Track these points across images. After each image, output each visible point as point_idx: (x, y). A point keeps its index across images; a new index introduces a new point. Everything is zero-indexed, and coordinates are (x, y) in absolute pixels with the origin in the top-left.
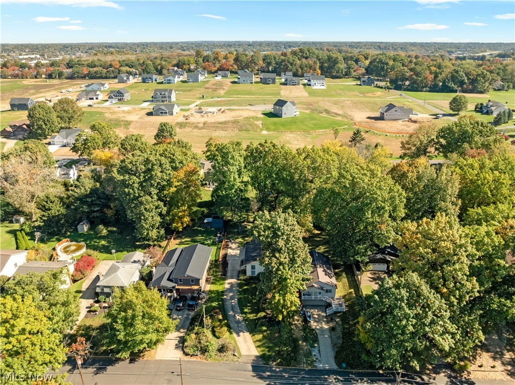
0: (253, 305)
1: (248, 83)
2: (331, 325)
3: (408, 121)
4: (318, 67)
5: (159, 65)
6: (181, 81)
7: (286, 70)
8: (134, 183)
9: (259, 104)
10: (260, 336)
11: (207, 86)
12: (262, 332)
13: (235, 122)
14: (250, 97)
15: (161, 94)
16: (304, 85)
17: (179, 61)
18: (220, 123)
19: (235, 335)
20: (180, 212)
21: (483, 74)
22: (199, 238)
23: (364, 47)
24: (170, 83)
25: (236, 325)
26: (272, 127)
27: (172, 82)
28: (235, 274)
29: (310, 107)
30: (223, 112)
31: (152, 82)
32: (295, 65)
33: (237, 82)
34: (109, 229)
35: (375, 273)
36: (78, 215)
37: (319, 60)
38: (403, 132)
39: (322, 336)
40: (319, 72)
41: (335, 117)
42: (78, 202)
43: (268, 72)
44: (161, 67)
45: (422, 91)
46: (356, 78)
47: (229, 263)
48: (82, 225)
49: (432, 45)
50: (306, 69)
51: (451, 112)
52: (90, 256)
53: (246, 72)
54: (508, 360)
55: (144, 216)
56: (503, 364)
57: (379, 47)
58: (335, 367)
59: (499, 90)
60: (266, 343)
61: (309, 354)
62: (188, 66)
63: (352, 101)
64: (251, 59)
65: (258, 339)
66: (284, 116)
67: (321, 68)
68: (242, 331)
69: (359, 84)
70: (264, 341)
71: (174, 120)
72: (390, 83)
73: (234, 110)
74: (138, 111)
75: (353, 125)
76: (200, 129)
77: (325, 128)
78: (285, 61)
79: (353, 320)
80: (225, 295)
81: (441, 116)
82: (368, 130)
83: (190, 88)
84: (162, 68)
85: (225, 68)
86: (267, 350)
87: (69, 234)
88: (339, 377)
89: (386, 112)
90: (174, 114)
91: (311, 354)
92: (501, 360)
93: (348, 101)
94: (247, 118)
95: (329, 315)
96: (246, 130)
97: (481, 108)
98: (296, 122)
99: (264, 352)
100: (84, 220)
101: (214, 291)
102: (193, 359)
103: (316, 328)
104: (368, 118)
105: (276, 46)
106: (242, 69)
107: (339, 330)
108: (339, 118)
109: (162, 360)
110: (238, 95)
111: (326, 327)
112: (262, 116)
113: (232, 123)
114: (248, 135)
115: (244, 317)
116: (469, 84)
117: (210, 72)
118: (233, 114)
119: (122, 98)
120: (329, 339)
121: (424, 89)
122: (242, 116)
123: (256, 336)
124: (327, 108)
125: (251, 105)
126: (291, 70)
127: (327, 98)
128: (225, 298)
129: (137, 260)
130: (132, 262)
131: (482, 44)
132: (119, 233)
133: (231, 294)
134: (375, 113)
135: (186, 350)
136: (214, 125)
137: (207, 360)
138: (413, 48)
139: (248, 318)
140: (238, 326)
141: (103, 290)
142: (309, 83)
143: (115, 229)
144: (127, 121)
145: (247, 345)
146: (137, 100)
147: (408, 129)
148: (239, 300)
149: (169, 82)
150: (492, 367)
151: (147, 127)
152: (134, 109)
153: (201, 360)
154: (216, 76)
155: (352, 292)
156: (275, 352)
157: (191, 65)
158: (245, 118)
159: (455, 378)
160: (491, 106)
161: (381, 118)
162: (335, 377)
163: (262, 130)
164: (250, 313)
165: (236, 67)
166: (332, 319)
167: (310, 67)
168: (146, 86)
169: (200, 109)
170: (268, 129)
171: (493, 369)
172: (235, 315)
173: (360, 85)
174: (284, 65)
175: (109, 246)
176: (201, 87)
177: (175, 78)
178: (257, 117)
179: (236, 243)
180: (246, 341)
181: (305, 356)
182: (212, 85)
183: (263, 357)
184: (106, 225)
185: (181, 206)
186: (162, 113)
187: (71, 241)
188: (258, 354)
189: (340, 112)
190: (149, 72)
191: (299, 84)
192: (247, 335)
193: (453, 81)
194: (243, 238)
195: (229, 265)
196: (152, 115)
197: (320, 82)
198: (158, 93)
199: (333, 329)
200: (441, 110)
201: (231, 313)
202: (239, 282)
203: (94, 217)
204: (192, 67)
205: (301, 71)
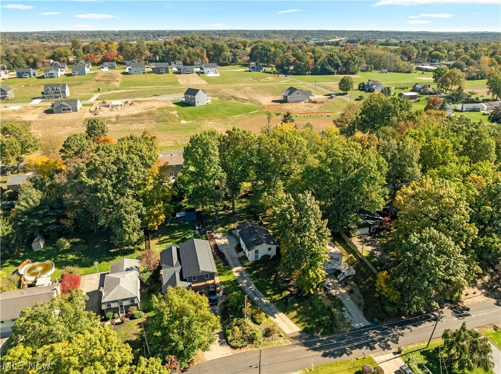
0: (272, 287)
1: (140, 73)
2: (348, 288)
3: (309, 102)
4: (205, 55)
5: (29, 58)
6: (65, 74)
7: (174, 59)
8: (107, 186)
9: (163, 94)
10: (295, 313)
11: (97, 78)
12: (295, 309)
13: (150, 114)
14: (149, 87)
15: (53, 90)
16: (197, 73)
17: (55, 52)
18: (134, 116)
19: (271, 318)
20: (156, 210)
21: (352, 57)
22: (177, 234)
23: (231, 35)
24: (53, 77)
25: (267, 308)
26: (189, 116)
27: (56, 75)
28: (237, 262)
29: (216, 94)
30: (131, 104)
31: (30, 77)
32: (183, 54)
33: (128, 73)
34: (72, 241)
35: (361, 237)
36: (28, 231)
37: (205, 48)
38: (309, 112)
39: (345, 300)
40: (207, 60)
41: (243, 102)
42: (26, 217)
43: (156, 61)
44: (34, 59)
45: (305, 75)
46: (242, 65)
47: (224, 252)
48: (38, 241)
49: (291, 33)
50: (194, 57)
51: (341, 92)
52: (71, 273)
53: (134, 62)
54: (481, 285)
55: (126, 220)
56: (480, 289)
57: (244, 34)
58: (369, 323)
59: (365, 71)
60: (303, 317)
61: (343, 318)
62: (65, 58)
63: (251, 86)
64: (136, 49)
65: (294, 315)
66: (197, 105)
67: (208, 56)
68: (275, 313)
69: (248, 70)
70: (300, 317)
71: (81, 116)
72: (276, 68)
73: (141, 101)
74: (32, 109)
75: (264, 109)
76: (114, 124)
77: (240, 113)
78: (172, 50)
79: (365, 280)
80: (241, 283)
81: (334, 96)
82: (278, 112)
83: (79, 82)
84: (35, 61)
85: (109, 59)
86: (307, 323)
87: (22, 254)
88: (376, 331)
89: (289, 94)
90: (78, 110)
91: (345, 318)
92: (476, 286)
93: (247, 86)
94: (160, 108)
95: (342, 281)
96: (164, 121)
97: (363, 87)
98: (210, 110)
99: (305, 326)
100: (36, 235)
101: (225, 282)
102: (243, 350)
103: (336, 294)
104: (272, 101)
105: (144, 36)
106: (128, 59)
107: (357, 291)
108: (248, 103)
109: (213, 360)
110: (136, 86)
111: (344, 291)
112: (175, 106)
113: (147, 115)
114: (168, 126)
115: (270, 300)
116: (343, 67)
117: (94, 64)
118: (143, 105)
119: (4, 96)
120: (352, 301)
121: (307, 73)
122: (154, 107)
123: (291, 314)
124: (232, 94)
125: (156, 96)
126: (179, 59)
127: (227, 85)
128: (242, 286)
129: (129, 267)
130: (126, 271)
131: (330, 31)
132: (84, 244)
133: (245, 281)
134: (277, 97)
135: (234, 344)
136: (128, 119)
137: (258, 348)
138: (276, 36)
139: (274, 299)
140: (269, 308)
141: (110, 305)
142: (202, 71)
143: (78, 240)
144: (25, 122)
145: (287, 324)
146: (24, 98)
147: (312, 109)
148: (256, 284)
149: (51, 76)
150: (473, 293)
151: (52, 127)
152: (26, 107)
153: (252, 349)
154: (102, 68)
155: (352, 257)
156: (315, 324)
157: (69, 57)
158: (158, 109)
159: (455, 308)
160: (372, 85)
161: (285, 101)
162: (373, 331)
163: (180, 120)
164: (274, 294)
165: (121, 57)
166: (346, 284)
167: (198, 56)
168: (26, 82)
169: (104, 102)
170: (185, 119)
171: (475, 295)
172: (260, 299)
173: (250, 71)
174: (172, 54)
175: (81, 259)
176: (91, 80)
177: (58, 71)
178: (170, 108)
179: (219, 232)
180: (284, 321)
181: (341, 321)
182: (102, 77)
183: (305, 331)
184: (67, 237)
185: (157, 204)
186: (63, 110)
187: (33, 262)
188: (300, 330)
189: (245, 98)
190: (20, 66)
191: (192, 73)
192: (281, 314)
193: (330, 64)
194: (223, 226)
195: (226, 255)
196: (53, 113)
197: (213, 70)
198: (49, 88)
199: (351, 292)
200: (331, 90)
201: (256, 298)
202: (245, 268)
203: (49, 231)
204: (71, 59)
205: (189, 60)
